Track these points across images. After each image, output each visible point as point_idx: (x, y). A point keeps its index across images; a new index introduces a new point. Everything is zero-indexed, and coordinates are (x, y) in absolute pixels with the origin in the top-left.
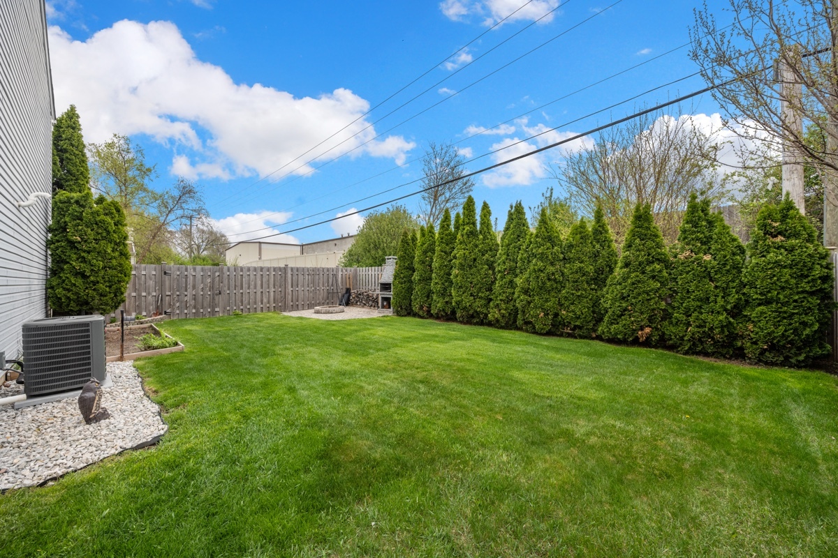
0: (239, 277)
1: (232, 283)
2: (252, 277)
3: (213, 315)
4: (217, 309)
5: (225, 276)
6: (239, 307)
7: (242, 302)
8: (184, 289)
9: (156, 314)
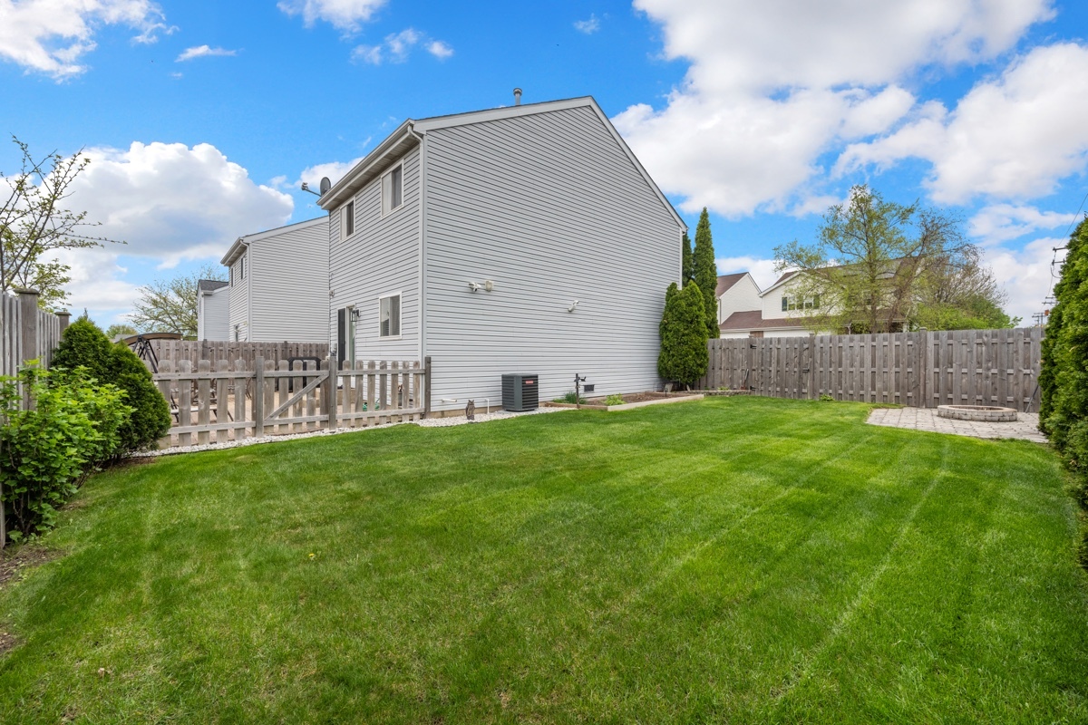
0: (837, 349)
1: (826, 357)
2: (857, 349)
3: (799, 397)
4: (804, 391)
5: (818, 348)
6: (836, 391)
7: (840, 384)
8: (768, 364)
9: (742, 388)
